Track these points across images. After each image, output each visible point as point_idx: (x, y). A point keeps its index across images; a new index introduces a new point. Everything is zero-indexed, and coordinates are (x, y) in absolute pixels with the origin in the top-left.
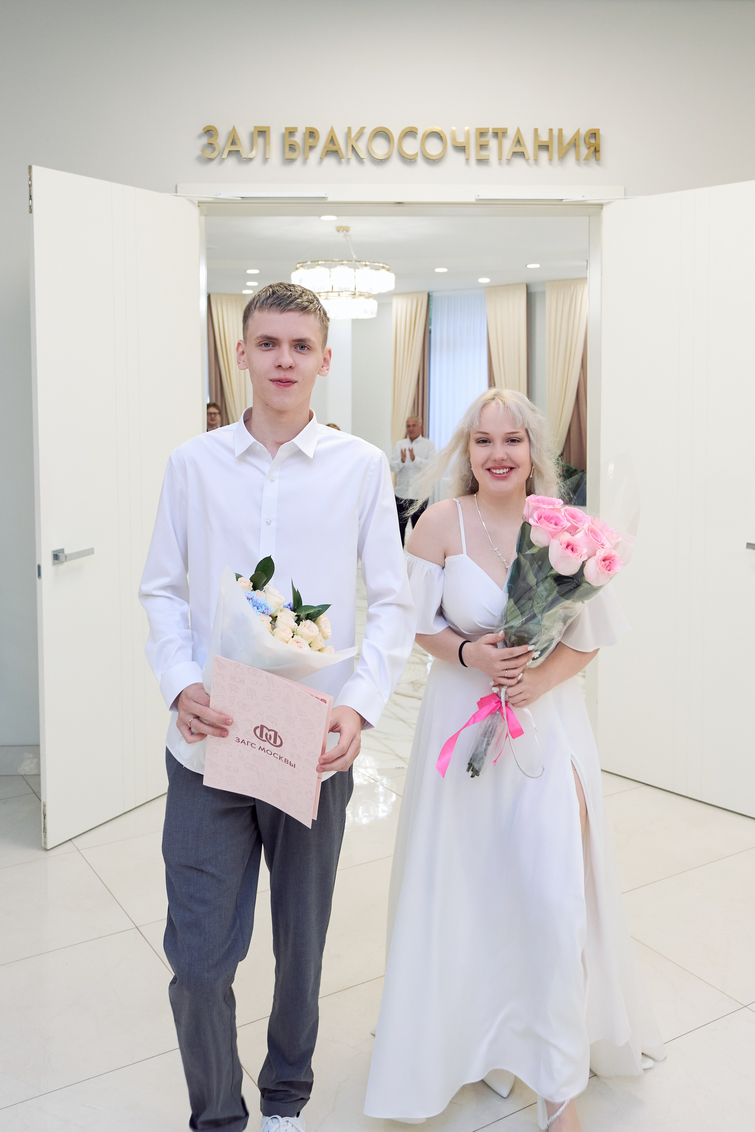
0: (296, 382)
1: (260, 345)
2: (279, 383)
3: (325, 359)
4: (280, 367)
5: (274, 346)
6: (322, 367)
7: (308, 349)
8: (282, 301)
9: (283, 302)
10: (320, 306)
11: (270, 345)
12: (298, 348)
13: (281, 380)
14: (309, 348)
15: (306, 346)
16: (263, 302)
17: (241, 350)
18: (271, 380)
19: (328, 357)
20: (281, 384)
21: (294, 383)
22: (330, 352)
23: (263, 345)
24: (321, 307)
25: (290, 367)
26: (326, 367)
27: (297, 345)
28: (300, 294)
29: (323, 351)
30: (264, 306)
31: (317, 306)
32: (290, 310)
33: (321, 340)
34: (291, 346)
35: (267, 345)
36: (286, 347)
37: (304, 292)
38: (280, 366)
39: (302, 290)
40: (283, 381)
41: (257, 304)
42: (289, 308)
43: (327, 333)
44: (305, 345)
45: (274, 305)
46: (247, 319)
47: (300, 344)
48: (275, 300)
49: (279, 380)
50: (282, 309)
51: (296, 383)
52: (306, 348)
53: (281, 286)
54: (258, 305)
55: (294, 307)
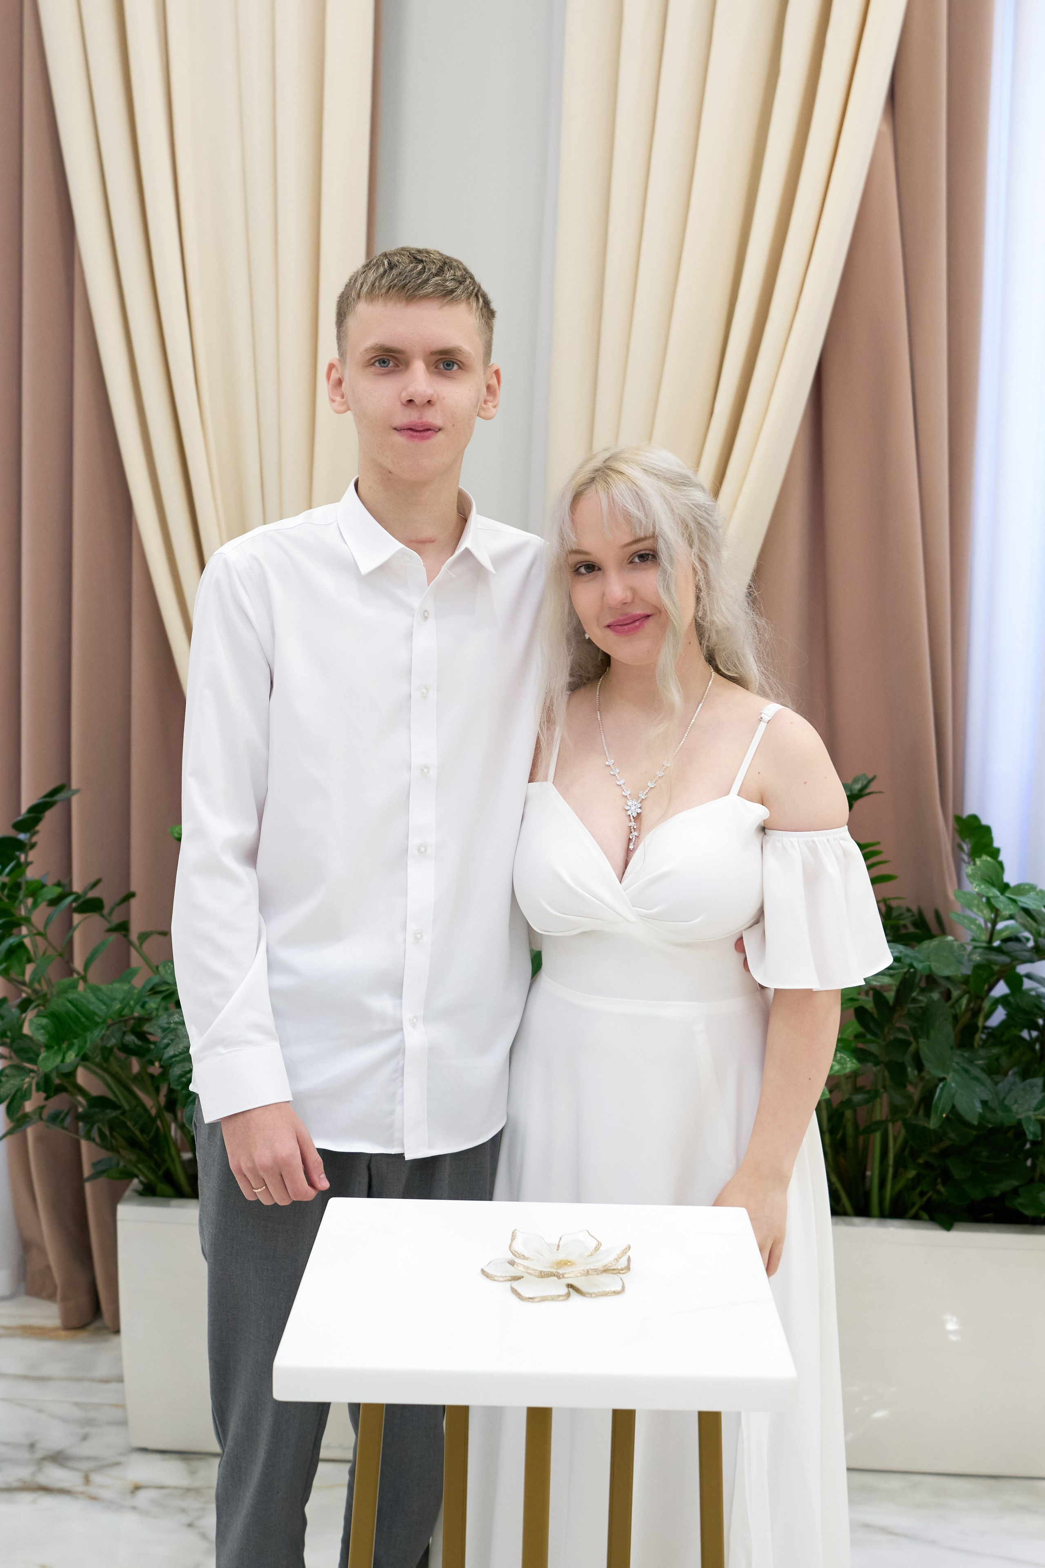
0: (440, 430)
1: (370, 363)
2: (411, 432)
3: (489, 387)
4: (411, 404)
5: (397, 366)
6: (485, 402)
7: (460, 368)
8: (408, 281)
9: (410, 282)
10: (476, 289)
11: (389, 364)
12: (442, 366)
13: (413, 427)
14: (462, 366)
15: (455, 361)
16: (373, 284)
17: (335, 375)
18: (395, 429)
19: (494, 381)
20: (415, 434)
21: (437, 432)
22: (497, 373)
23: (377, 364)
24: (478, 291)
25: (429, 402)
26: (491, 402)
27: (437, 361)
28: (440, 267)
29: (485, 373)
30: (376, 291)
31: (472, 288)
32: (426, 297)
33: (481, 350)
34: (428, 366)
35: (383, 362)
36: (419, 367)
37: (446, 263)
38: (411, 401)
39: (443, 260)
40: (418, 429)
41: (361, 287)
42: (422, 292)
43: (491, 338)
44: (453, 360)
45: (393, 289)
46: (345, 317)
47: (444, 358)
48: (394, 280)
49: (411, 427)
50: (409, 296)
51: (440, 433)
52: (456, 367)
53: (403, 252)
54: (365, 289)
55: (431, 290)
